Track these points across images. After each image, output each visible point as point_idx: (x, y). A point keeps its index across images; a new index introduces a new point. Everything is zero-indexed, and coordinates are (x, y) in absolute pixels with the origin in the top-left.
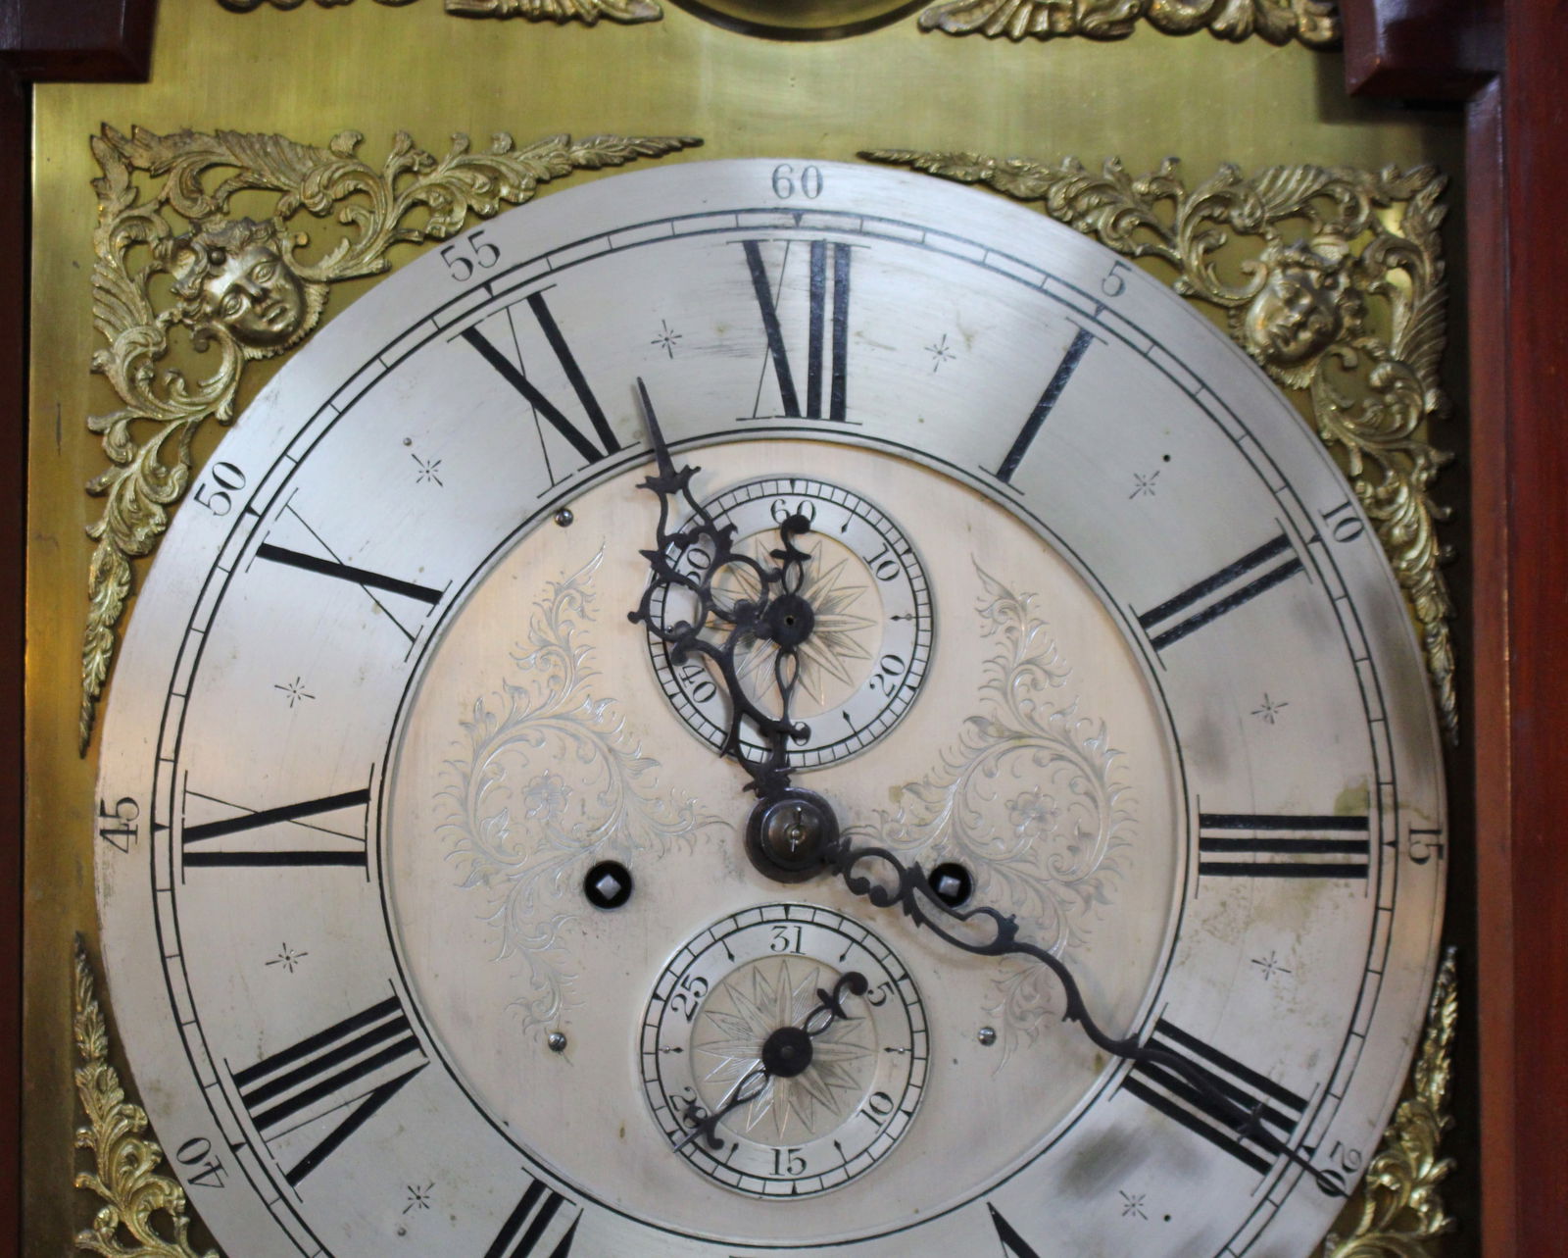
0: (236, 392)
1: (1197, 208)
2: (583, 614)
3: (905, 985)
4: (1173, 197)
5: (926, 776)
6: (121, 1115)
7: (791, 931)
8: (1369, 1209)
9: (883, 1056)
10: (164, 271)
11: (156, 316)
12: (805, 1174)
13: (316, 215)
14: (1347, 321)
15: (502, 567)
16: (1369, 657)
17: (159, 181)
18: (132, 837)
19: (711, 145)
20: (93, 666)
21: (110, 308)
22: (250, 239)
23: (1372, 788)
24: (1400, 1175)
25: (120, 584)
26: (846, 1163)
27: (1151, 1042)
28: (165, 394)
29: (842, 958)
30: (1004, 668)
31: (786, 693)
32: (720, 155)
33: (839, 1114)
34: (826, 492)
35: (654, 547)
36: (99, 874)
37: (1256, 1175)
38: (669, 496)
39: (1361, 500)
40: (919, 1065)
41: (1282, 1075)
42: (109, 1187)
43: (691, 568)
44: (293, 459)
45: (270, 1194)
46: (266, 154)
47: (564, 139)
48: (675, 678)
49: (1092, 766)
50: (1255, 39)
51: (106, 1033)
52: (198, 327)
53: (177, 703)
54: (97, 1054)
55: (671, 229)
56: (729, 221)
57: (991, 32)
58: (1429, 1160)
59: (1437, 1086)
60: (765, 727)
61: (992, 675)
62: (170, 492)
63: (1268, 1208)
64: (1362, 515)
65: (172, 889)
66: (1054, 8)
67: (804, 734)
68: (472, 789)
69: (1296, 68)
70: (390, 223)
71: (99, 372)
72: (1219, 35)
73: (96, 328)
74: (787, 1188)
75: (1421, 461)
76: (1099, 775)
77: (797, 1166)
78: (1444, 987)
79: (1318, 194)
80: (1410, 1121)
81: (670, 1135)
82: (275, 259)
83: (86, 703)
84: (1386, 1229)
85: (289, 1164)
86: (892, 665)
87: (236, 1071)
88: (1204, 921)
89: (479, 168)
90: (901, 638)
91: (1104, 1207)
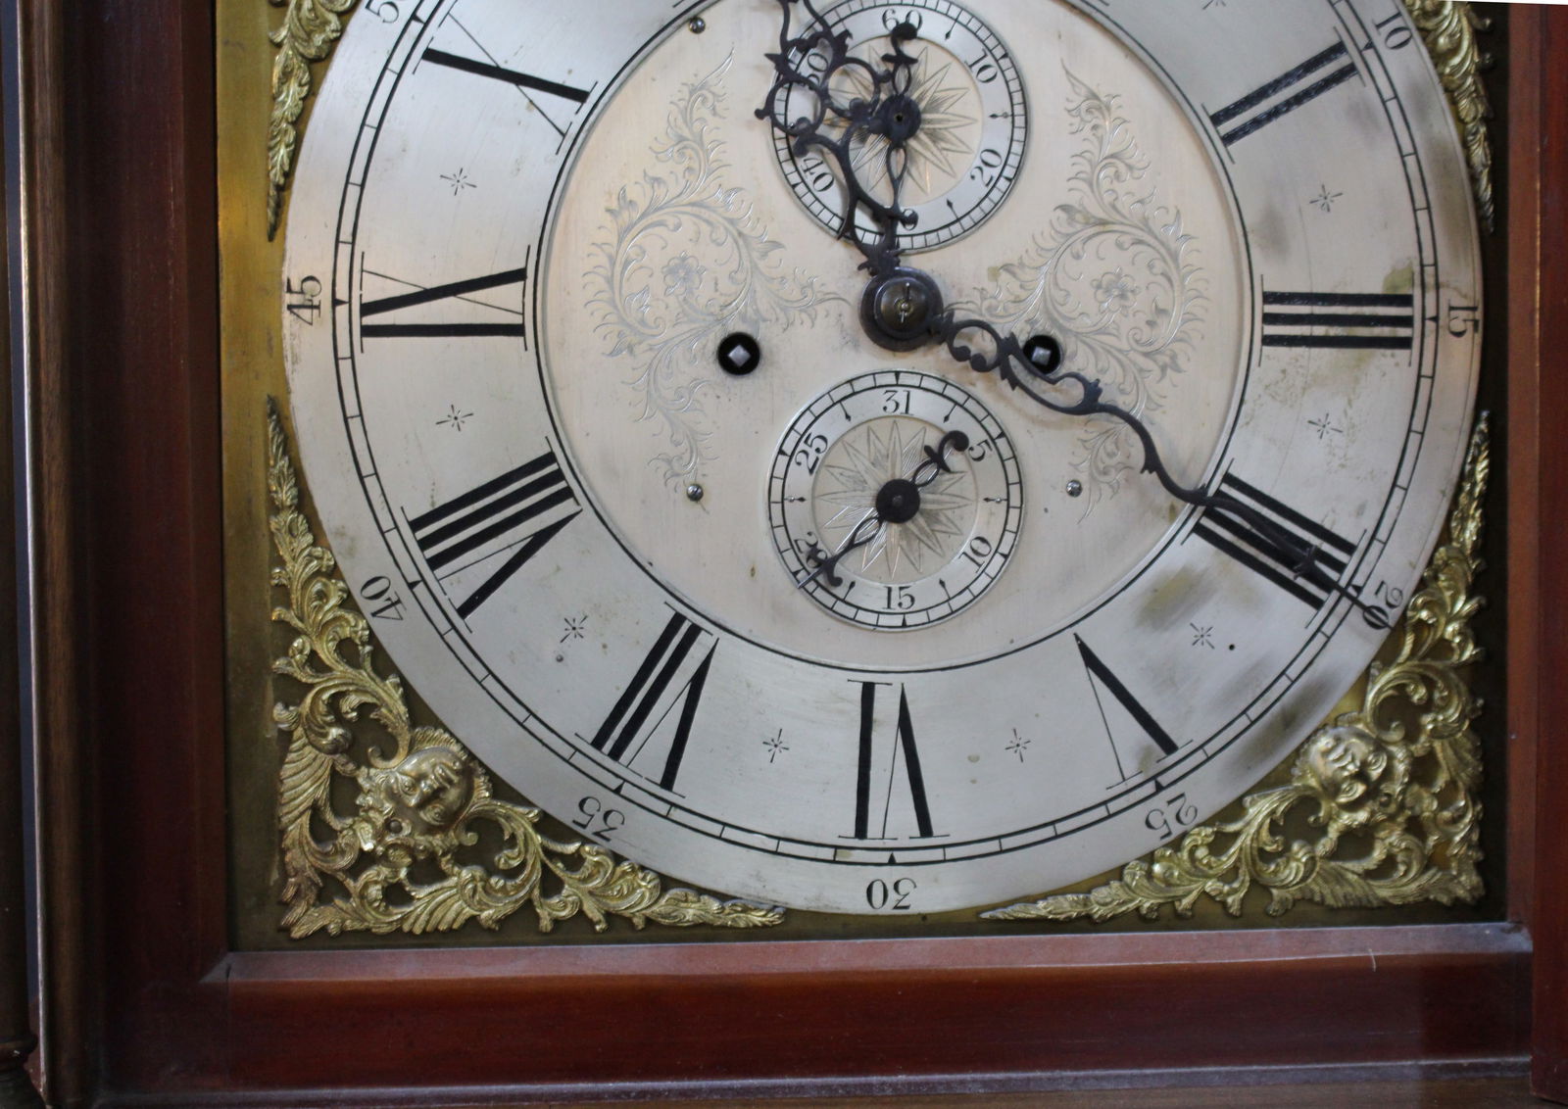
2: (715, 113)
3: (1002, 443)
5: (1021, 258)
6: (311, 557)
7: (901, 395)
8: (1409, 640)
9: (982, 504)
12: (916, 607)
15: (642, 70)
16: (1415, 152)
18: (316, 311)
20: (278, 158)
23: (1417, 269)
24: (1437, 610)
25: (301, 85)
26: (950, 599)
27: (1219, 492)
29: (946, 418)
30: (1090, 161)
31: (896, 183)
33: (944, 556)
34: (932, 3)
35: (778, 51)
36: (287, 344)
37: (1309, 610)
38: (791, 6)
39: (1411, 12)
40: (1014, 514)
41: (1334, 523)
42: (301, 619)
43: (811, 71)
45: (444, 626)
48: (797, 170)
49: (1168, 250)
51: (297, 484)
53: (353, 192)
54: (288, 503)
58: (1462, 598)
59: (1470, 532)
60: (881, 215)
61: (1079, 168)
62: (344, 2)
63: (1320, 639)
64: (1411, 25)
65: (352, 357)
67: (913, 220)
68: (618, 269)
74: (897, 621)
76: (1175, 257)
77: (906, 602)
78: (1478, 446)
80: (1446, 564)
81: (795, 574)
83: (272, 192)
84: (1423, 658)
85: (461, 597)
86: (991, 158)
87: (411, 518)
88: (1267, 387)
90: (998, 134)
91: (1177, 637)
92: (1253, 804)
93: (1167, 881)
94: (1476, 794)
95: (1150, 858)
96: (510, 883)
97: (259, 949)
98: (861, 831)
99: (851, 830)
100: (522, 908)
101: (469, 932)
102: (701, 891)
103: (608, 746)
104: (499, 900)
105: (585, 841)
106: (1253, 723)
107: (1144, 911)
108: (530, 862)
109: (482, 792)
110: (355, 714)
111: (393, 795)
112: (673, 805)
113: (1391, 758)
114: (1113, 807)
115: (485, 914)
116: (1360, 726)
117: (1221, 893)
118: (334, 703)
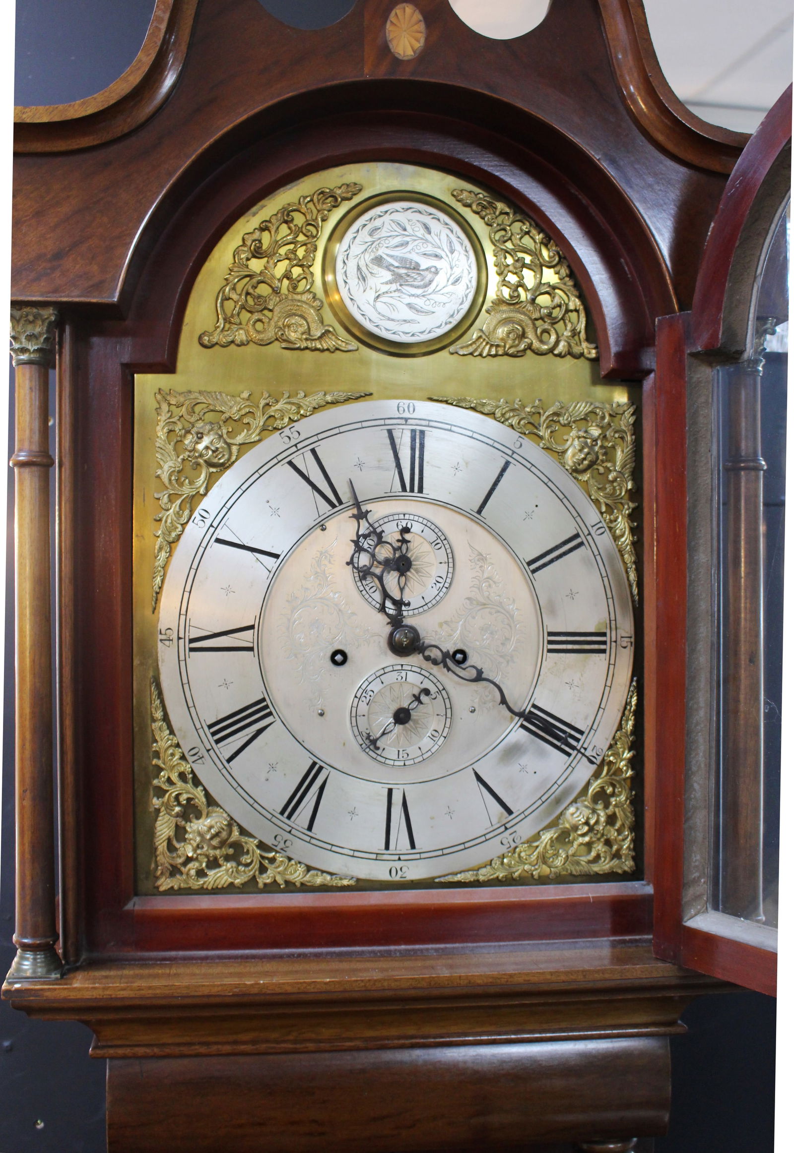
0: (207, 484)
1: (548, 417)
2: (330, 562)
3: (444, 692)
4: (539, 413)
5: (452, 619)
6: (168, 739)
7: (403, 674)
8: (606, 768)
9: (436, 717)
10: (181, 441)
11: (178, 457)
12: (409, 758)
13: (235, 420)
14: (601, 457)
15: (301, 545)
16: (607, 576)
17: (180, 409)
18: (171, 642)
19: (375, 395)
20: (157, 581)
21: (162, 454)
22: (212, 430)
23: (608, 622)
25: (166, 553)
26: (423, 754)
27: (530, 712)
28: (181, 485)
29: (422, 683)
30: (479, 580)
31: (402, 590)
32: (380, 398)
33: (421, 738)
34: (416, 518)
35: (355, 538)
36: (159, 655)
37: (566, 757)
38: (360, 520)
39: (605, 521)
40: (448, 720)
41: (576, 723)
42: (164, 764)
43: (369, 546)
44: (227, 507)
45: (221, 767)
46: (217, 399)
47: (323, 393)
48: (363, 585)
49: (510, 615)
50: (569, 357)
51: (163, 710)
52: (193, 461)
53: (186, 595)
54: (160, 718)
55: (361, 425)
56: (382, 422)
57: (475, 355)
58: (626, 751)
59: (630, 725)
60: (395, 602)
61: (474, 583)
62: (183, 520)
63: (570, 769)
64: (605, 526)
65: (185, 660)
66: (497, 346)
67: (409, 604)
68: (291, 624)
69: (583, 369)
70: (261, 424)
71: (158, 477)
72: (556, 355)
73: (157, 462)
74: (402, 763)
75: (626, 507)
76: (512, 617)
77: (405, 756)
78: (633, 691)
79: (591, 412)
80: (620, 738)
81: (361, 745)
82: (221, 436)
83: (154, 595)
84: (611, 776)
85: (227, 756)
86: (439, 580)
87: (208, 724)
88: (549, 669)
89: (293, 404)
90: (443, 570)
91: (513, 769)
92: (543, 834)
93: (510, 866)
94: (632, 829)
95: (503, 857)
96: (247, 869)
97: (146, 895)
98: (387, 847)
99: (383, 847)
100: (251, 879)
101: (230, 889)
102: (323, 872)
103: (286, 814)
104: (242, 876)
105: (277, 852)
106: (543, 802)
107: (500, 879)
108: (255, 861)
109: (236, 833)
110: (185, 802)
111: (200, 834)
112: (311, 837)
113: (598, 815)
114: (488, 837)
115: (237, 882)
116: (586, 803)
117: (531, 870)
118: (177, 798)
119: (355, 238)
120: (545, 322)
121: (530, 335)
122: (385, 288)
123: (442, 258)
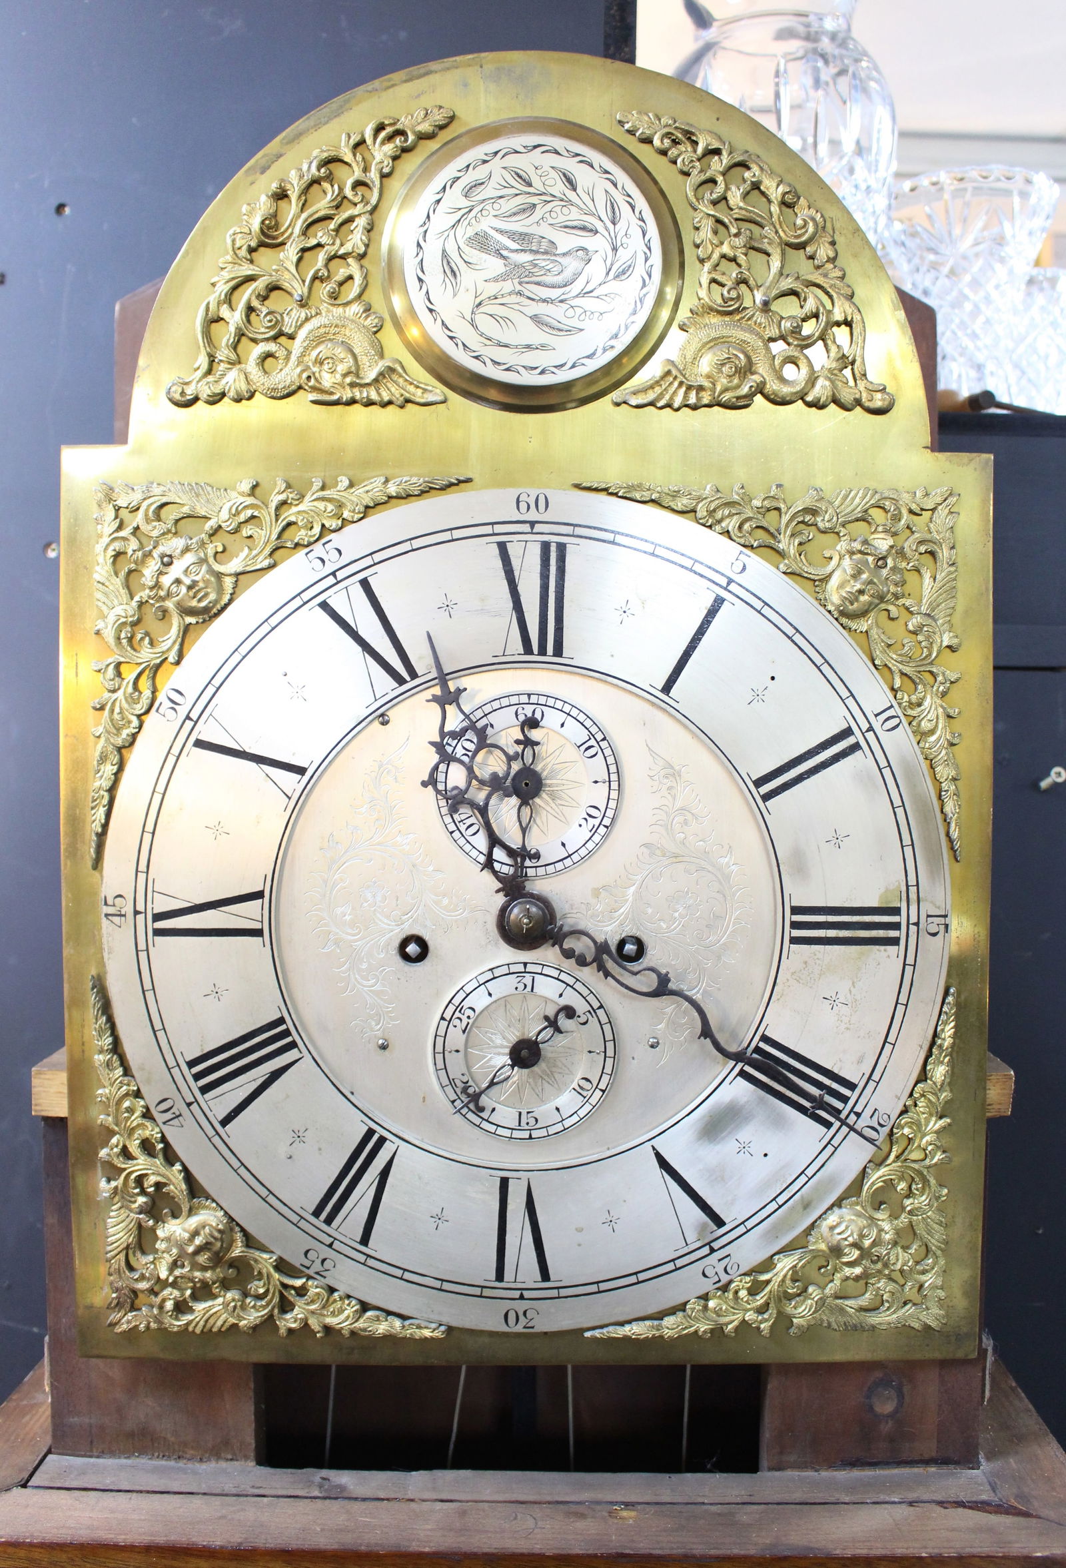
0: (182, 645)
1: (794, 516)
2: (395, 780)
3: (601, 1012)
4: (778, 509)
5: (615, 881)
6: (122, 1084)
7: (528, 979)
8: (894, 1149)
9: (586, 1055)
10: (136, 571)
11: (132, 599)
12: (538, 1126)
13: (228, 532)
14: (892, 588)
15: (345, 751)
16: (903, 806)
17: (134, 514)
18: (123, 918)
19: (477, 481)
20: (98, 815)
21: (105, 594)
22: (188, 549)
23: (904, 889)
24: (916, 1128)
25: (113, 764)
26: (563, 1120)
27: (756, 1050)
28: (137, 646)
29: (561, 995)
30: (666, 812)
31: (524, 831)
32: (485, 487)
33: (560, 1091)
34: (551, 702)
35: (438, 740)
36: (104, 940)
37: (822, 1129)
38: (447, 706)
39: (900, 704)
40: (609, 1062)
41: (841, 1069)
42: (117, 1125)
43: (464, 752)
44: (215, 686)
45: (211, 1132)
46: (198, 495)
47: (383, 480)
48: (454, 821)
49: (723, 873)
50: (833, 406)
51: (112, 1035)
52: (156, 605)
53: (146, 838)
54: (106, 1048)
55: (451, 535)
56: (488, 530)
57: (659, 405)
58: (933, 1119)
59: (940, 1073)
60: (511, 852)
61: (657, 818)
62: (141, 708)
63: (830, 1149)
64: (900, 714)
65: (147, 950)
66: (701, 388)
67: (537, 856)
68: (328, 890)
70: (274, 536)
71: (98, 633)
72: (809, 405)
73: (97, 606)
74: (526, 1135)
75: (940, 679)
76: (727, 878)
77: (532, 1122)
78: (947, 1014)
79: (873, 506)
80: (923, 1095)
81: (453, 1102)
82: (203, 561)
83: (94, 838)
84: (905, 1161)
85: (222, 1113)
86: (593, 812)
87: (188, 1059)
88: (793, 973)
89: (329, 500)
90: (599, 796)
91: (726, 1149)
92: (780, 1261)
93: (717, 1313)
94: (941, 1254)
95: (705, 1297)
96: (259, 1304)
98: (500, 1276)
99: (493, 1276)
100: (266, 1321)
101: (232, 1335)
102: (389, 1313)
103: (324, 1216)
104: (251, 1314)
105: (309, 1277)
106: (780, 1207)
107: (700, 1333)
108: (271, 1291)
109: (239, 1244)
110: (152, 1189)
111: (178, 1244)
112: (368, 1256)
113: (879, 1230)
114: (679, 1263)
115: (242, 1323)
116: (858, 1208)
117: (756, 1321)
118: (140, 1180)
119: (438, 201)
120: (789, 344)
121: (763, 370)
122: (492, 289)
123: (596, 232)
